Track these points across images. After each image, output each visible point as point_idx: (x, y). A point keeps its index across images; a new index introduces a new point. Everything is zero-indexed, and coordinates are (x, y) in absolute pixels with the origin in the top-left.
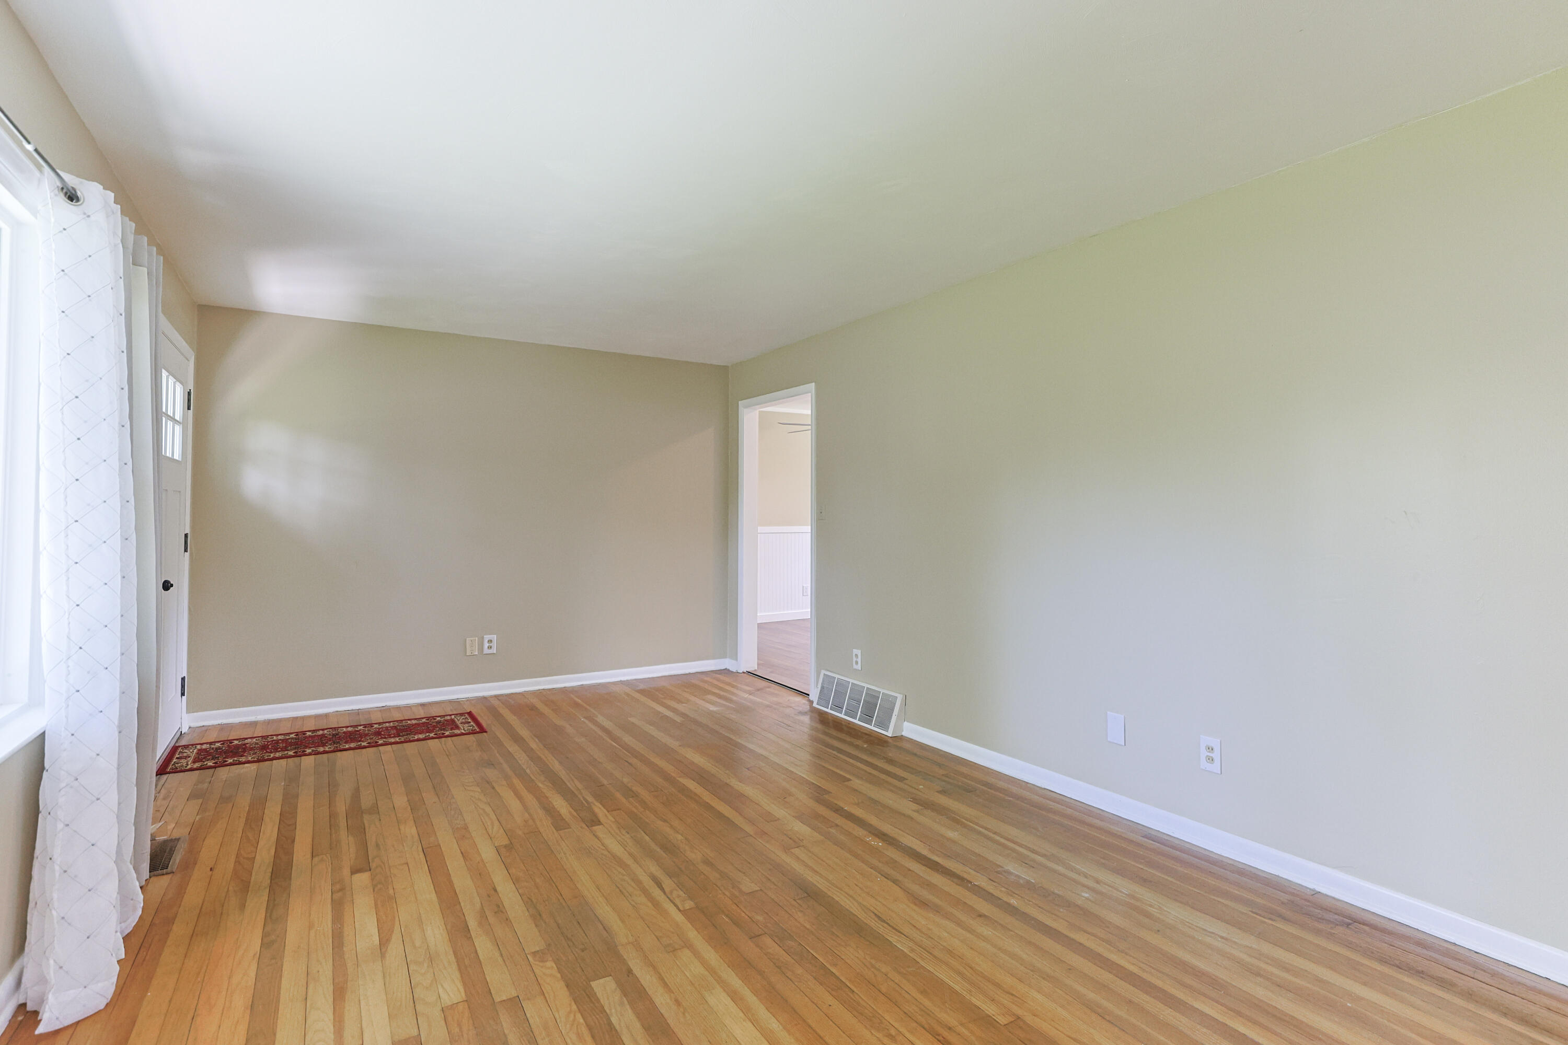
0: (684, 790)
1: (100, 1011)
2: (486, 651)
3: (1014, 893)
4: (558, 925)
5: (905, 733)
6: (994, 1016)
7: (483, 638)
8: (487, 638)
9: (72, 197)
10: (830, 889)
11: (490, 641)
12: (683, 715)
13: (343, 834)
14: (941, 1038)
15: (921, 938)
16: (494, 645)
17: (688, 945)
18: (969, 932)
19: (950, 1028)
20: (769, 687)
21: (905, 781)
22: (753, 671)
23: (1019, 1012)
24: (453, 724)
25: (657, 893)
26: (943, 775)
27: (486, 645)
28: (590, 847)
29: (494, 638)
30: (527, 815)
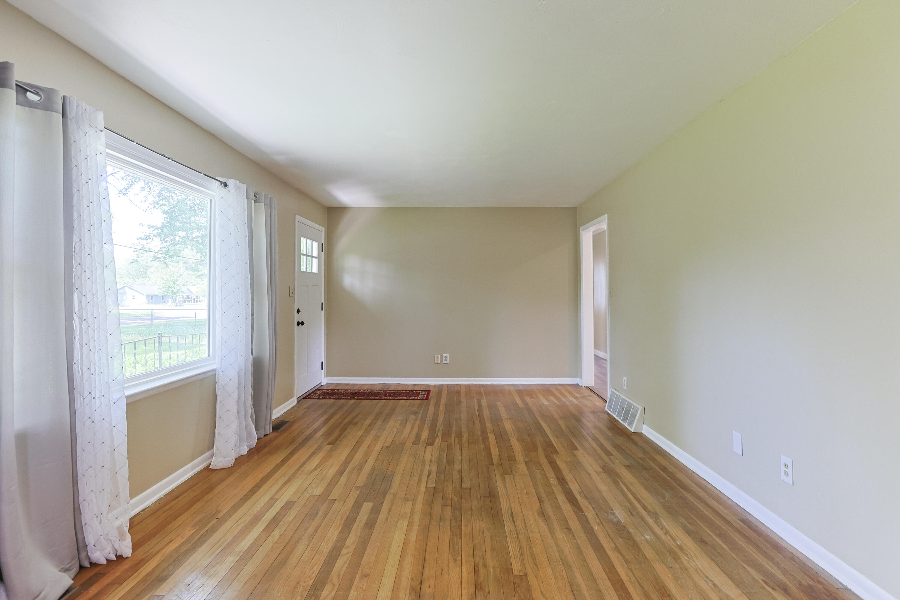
0: (485, 439)
1: (229, 468)
2: (444, 362)
3: (602, 524)
4: (375, 479)
5: (644, 432)
6: (514, 570)
7: (442, 355)
8: (444, 355)
9: (226, 185)
10: (503, 496)
11: (446, 357)
12: (526, 404)
13: (338, 430)
14: (476, 569)
15: (522, 528)
16: (448, 359)
17: (414, 501)
18: (550, 532)
19: (486, 567)
20: (590, 396)
21: (611, 457)
22: (590, 386)
23: (530, 572)
24: (418, 394)
25: (424, 478)
26: (640, 458)
27: (444, 359)
28: (418, 454)
29: (448, 355)
30: (407, 436)
